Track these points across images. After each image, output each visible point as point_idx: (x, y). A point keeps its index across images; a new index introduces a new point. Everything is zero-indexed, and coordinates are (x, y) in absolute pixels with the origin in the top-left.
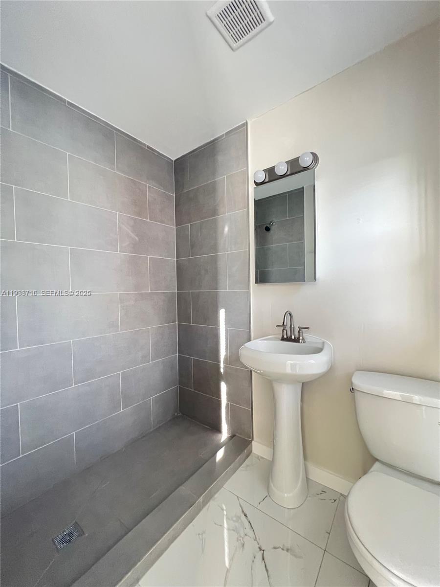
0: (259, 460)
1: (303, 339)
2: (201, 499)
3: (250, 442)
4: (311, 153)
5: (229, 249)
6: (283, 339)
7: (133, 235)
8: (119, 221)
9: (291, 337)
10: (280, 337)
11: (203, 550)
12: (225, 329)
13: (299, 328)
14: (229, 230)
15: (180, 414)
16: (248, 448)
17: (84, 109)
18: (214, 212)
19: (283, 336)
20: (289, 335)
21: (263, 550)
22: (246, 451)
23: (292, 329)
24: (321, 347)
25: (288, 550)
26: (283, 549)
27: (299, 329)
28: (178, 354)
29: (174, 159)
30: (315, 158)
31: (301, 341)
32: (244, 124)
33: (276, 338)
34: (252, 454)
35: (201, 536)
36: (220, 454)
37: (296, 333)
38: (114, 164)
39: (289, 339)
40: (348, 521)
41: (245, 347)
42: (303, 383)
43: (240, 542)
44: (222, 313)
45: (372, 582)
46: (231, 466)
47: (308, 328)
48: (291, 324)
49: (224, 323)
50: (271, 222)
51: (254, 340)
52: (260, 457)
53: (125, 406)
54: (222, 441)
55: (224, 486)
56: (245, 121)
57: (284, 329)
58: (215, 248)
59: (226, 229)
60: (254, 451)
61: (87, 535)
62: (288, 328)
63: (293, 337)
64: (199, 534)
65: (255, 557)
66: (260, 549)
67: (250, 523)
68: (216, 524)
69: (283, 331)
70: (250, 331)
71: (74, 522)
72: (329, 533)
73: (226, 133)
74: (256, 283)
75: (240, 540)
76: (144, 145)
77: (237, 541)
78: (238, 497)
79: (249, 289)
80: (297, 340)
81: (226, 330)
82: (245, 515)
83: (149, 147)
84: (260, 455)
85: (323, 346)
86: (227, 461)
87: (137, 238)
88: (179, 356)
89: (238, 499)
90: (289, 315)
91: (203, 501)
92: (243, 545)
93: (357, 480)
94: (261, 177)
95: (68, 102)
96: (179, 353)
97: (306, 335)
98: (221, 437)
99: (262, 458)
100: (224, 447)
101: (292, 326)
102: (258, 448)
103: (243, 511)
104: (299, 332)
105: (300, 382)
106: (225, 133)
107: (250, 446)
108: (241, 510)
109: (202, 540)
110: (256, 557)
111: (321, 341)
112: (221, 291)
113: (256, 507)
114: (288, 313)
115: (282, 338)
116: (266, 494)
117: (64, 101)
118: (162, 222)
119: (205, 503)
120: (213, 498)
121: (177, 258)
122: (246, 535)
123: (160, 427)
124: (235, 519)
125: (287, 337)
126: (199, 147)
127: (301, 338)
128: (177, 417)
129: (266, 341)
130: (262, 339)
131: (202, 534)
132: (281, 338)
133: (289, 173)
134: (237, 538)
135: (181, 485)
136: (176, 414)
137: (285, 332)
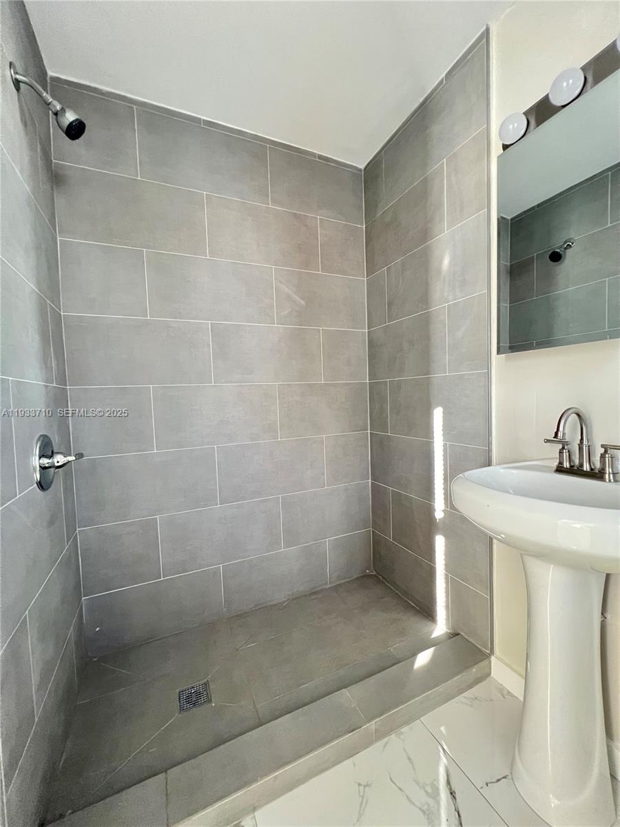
0: (504, 697)
1: (615, 473)
2: (372, 725)
3: (488, 657)
5: (450, 297)
6: (560, 470)
7: (296, 297)
8: (276, 279)
9: (581, 465)
10: (556, 463)
11: (360, 815)
12: (442, 443)
13: (602, 446)
14: (450, 262)
15: (374, 573)
16: (482, 664)
17: (225, 124)
18: (425, 235)
19: (561, 463)
20: (577, 462)
22: (474, 670)
23: (586, 449)
27: (602, 450)
28: (370, 481)
29: (362, 167)
31: (609, 477)
33: (545, 466)
34: (488, 679)
35: (361, 788)
36: (423, 659)
37: (596, 459)
38: (267, 196)
41: (464, 477)
42: (607, 576)
44: (438, 414)
46: (440, 689)
48: (582, 439)
49: (442, 433)
50: (565, 242)
51: (496, 465)
53: (288, 545)
54: (435, 635)
55: (422, 719)
56: (484, 28)
57: (563, 448)
58: (425, 299)
59: (446, 262)
60: (493, 675)
61: (213, 705)
62: (574, 448)
63: (587, 467)
64: (359, 785)
67: (459, 816)
68: (392, 781)
69: (561, 452)
70: (490, 451)
71: (206, 680)
73: (446, 75)
76: (313, 155)
78: (444, 750)
79: (489, 368)
80: (597, 475)
81: (445, 445)
82: (451, 793)
83: (320, 157)
84: (506, 688)
86: (434, 675)
87: (303, 302)
88: (372, 483)
90: (574, 415)
91: (376, 731)
94: (517, 128)
95: (203, 120)
96: (372, 478)
98: (433, 630)
100: (432, 649)
101: (585, 442)
102: (501, 672)
103: (449, 784)
104: (603, 456)
106: (443, 76)
107: (485, 663)
108: (445, 780)
109: (363, 797)
112: (437, 376)
113: (478, 787)
114: (571, 412)
115: (558, 467)
116: (506, 772)
117: (197, 120)
118: (344, 273)
119: (380, 735)
120: (397, 731)
121: (369, 329)
123: (340, 585)
124: (429, 790)
125: (572, 466)
126: (401, 126)
127: (608, 470)
128: (369, 576)
131: (365, 786)
132: (555, 468)
135: (345, 688)
136: (368, 571)
137: (565, 455)
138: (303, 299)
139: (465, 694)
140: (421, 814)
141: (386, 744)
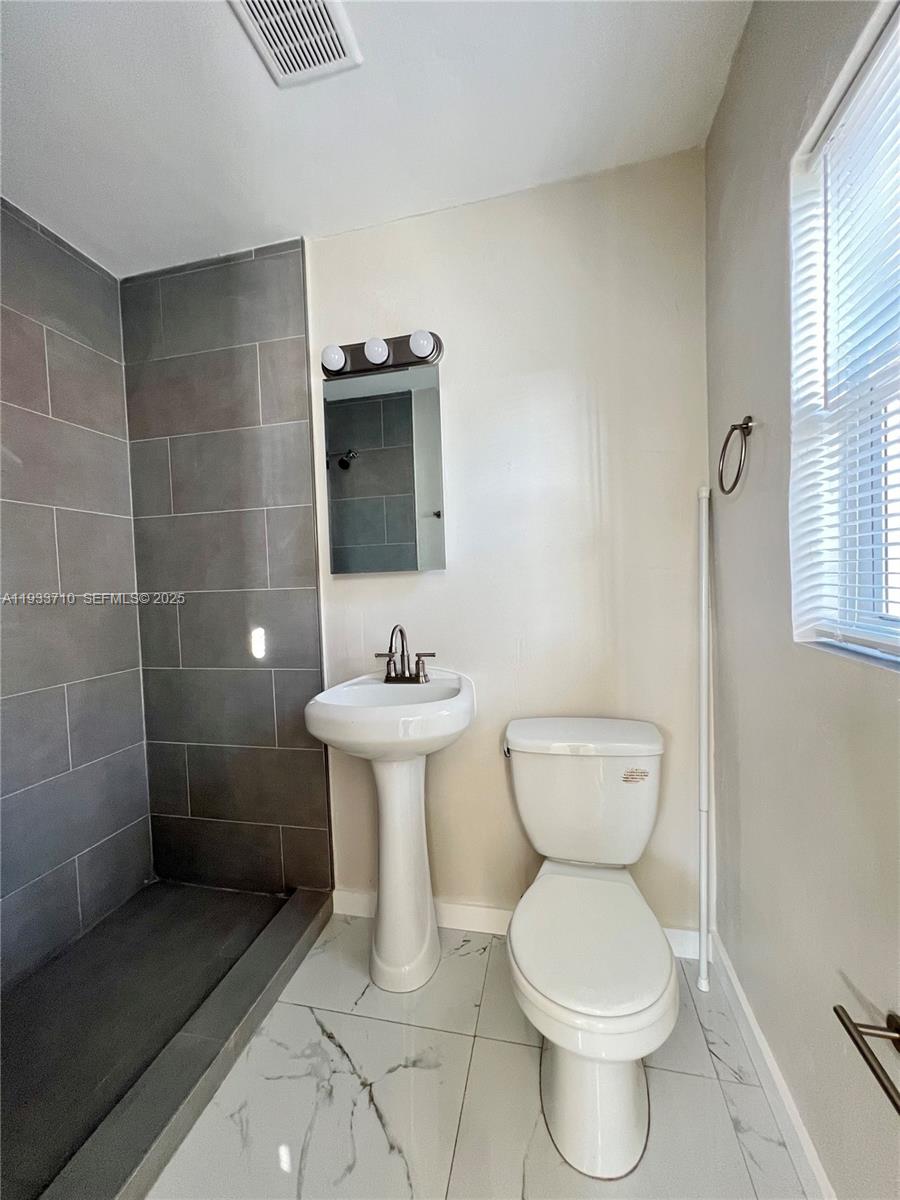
0: (349, 923)
1: (425, 676)
2: (230, 1043)
4: (431, 333)
5: (269, 501)
6: (389, 680)
9: (404, 672)
10: (383, 676)
13: (417, 655)
15: (158, 879)
16: (325, 907)
18: (233, 418)
19: (389, 673)
20: (400, 671)
21: (371, 1085)
22: (320, 914)
23: (406, 658)
24: (457, 686)
25: (414, 1064)
26: (405, 1067)
27: (417, 659)
28: (144, 742)
29: (119, 276)
30: (438, 344)
31: (422, 679)
32: (296, 241)
33: (376, 679)
34: (333, 917)
35: (236, 1116)
37: (413, 666)
39: (400, 679)
40: (515, 967)
41: (317, 702)
42: (427, 756)
43: (323, 1090)
44: (258, 637)
45: (548, 1040)
47: (433, 655)
48: (403, 651)
50: (350, 452)
51: (329, 688)
52: (349, 918)
55: (279, 999)
56: (299, 237)
57: (390, 660)
60: (336, 910)
62: (397, 658)
63: (407, 674)
64: (232, 1116)
65: (355, 1105)
66: (364, 1085)
67: (341, 1047)
68: (268, 1079)
69: (388, 663)
70: (321, 672)
72: (479, 1006)
73: (256, 250)
74: (332, 573)
75: (323, 1087)
76: (32, 222)
77: (318, 1090)
78: (311, 1008)
79: (316, 585)
80: (414, 679)
82: (329, 1037)
83: (45, 231)
84: (348, 914)
85: (460, 683)
87: (20, 460)
88: (148, 745)
89: (312, 1011)
90: (399, 634)
91: (236, 1044)
92: (330, 1093)
93: (516, 903)
94: (337, 361)
96: (148, 739)
97: (430, 667)
99: (353, 917)
101: (406, 654)
102: (344, 901)
103: (324, 1031)
104: (417, 663)
105: (420, 755)
106: (253, 248)
107: (328, 902)
108: (320, 1030)
109: (241, 1122)
110: (359, 1103)
111: (455, 677)
112: (254, 591)
113: (349, 1012)
114: (397, 629)
115: (387, 677)
116: (367, 981)
118: (91, 424)
120: (259, 1030)
121: (135, 515)
122: (334, 1072)
124: (308, 1052)
125: (396, 675)
126: (190, 265)
127: (421, 674)
128: (149, 887)
129: (356, 687)
130: (349, 682)
131: (240, 1112)
132: (384, 679)
133: (390, 362)
134: (318, 1085)
135: (179, 1030)
136: (146, 881)
137: (392, 666)
138: (19, 456)
139: (315, 945)
140: (309, 1077)
141: (248, 1053)
